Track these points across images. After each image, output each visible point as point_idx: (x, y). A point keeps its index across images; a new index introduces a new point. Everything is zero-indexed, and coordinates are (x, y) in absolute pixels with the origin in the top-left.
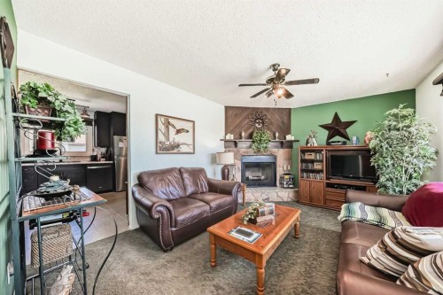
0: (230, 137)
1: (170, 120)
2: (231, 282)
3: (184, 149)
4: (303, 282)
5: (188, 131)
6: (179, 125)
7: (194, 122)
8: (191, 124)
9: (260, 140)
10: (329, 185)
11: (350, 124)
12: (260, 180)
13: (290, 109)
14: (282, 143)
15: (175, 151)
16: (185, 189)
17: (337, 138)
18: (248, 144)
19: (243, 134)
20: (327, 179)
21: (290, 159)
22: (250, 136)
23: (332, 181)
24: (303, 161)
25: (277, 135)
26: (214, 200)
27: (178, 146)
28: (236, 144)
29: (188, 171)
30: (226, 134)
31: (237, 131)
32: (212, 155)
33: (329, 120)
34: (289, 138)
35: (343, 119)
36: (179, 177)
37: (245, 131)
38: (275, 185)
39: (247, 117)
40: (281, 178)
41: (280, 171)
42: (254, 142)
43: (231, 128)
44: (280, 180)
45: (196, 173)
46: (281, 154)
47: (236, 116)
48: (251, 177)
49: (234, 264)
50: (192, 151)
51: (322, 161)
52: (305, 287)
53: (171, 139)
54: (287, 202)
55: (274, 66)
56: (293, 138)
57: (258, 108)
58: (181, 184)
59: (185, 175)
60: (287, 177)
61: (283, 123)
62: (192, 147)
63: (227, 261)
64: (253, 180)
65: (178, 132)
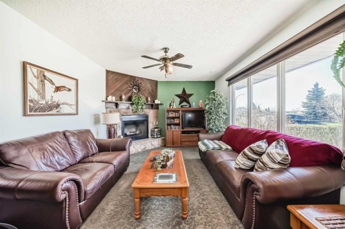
0: (112, 98)
1: (47, 74)
2: (160, 222)
3: (65, 109)
4: (198, 195)
5: (70, 90)
6: (59, 81)
7: (77, 80)
8: (74, 82)
9: (138, 103)
10: (183, 132)
11: (191, 95)
12: (136, 134)
13: (157, 81)
14: (152, 105)
15: (54, 111)
16: (74, 154)
17: (184, 103)
18: (127, 105)
19: (124, 97)
20: (183, 128)
21: (157, 117)
22: (130, 99)
23: (185, 129)
24: (168, 118)
25: (149, 99)
26: (115, 158)
27: (58, 106)
28: (117, 105)
29: (73, 134)
30: (107, 96)
31: (118, 93)
32: (95, 115)
33: (180, 92)
34: (157, 102)
35: (188, 92)
36: (65, 141)
37: (125, 94)
38: (147, 137)
39: (126, 83)
40: (152, 131)
41: (151, 126)
42: (132, 104)
43: (112, 91)
44: (151, 133)
45: (84, 135)
46: (151, 113)
47: (117, 80)
48: (128, 133)
49: (153, 207)
50: (74, 112)
51: (179, 118)
52: (202, 197)
53: (48, 97)
54: (158, 148)
55: (165, 49)
56: (159, 102)
57: (135, 77)
58: (69, 150)
59: (72, 139)
60: (156, 130)
61: (152, 90)
62: (74, 107)
63: (146, 208)
64: (131, 135)
65: (58, 89)
